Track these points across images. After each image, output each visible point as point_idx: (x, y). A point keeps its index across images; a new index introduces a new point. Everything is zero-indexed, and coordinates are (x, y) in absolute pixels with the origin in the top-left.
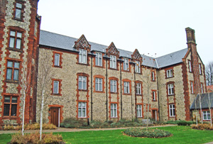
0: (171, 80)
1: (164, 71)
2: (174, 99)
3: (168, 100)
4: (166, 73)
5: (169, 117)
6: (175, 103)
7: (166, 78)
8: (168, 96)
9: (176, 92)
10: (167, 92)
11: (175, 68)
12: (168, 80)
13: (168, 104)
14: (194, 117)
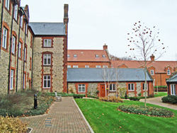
0: (49, 50)
1: (41, 39)
2: (51, 70)
3: (43, 70)
4: (43, 41)
5: (43, 89)
6: (51, 74)
7: (43, 47)
8: (43, 66)
9: (53, 64)
10: (42, 62)
11: (55, 39)
12: (45, 50)
13: (42, 75)
14: (70, 89)
